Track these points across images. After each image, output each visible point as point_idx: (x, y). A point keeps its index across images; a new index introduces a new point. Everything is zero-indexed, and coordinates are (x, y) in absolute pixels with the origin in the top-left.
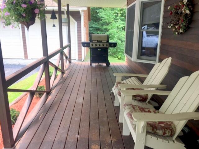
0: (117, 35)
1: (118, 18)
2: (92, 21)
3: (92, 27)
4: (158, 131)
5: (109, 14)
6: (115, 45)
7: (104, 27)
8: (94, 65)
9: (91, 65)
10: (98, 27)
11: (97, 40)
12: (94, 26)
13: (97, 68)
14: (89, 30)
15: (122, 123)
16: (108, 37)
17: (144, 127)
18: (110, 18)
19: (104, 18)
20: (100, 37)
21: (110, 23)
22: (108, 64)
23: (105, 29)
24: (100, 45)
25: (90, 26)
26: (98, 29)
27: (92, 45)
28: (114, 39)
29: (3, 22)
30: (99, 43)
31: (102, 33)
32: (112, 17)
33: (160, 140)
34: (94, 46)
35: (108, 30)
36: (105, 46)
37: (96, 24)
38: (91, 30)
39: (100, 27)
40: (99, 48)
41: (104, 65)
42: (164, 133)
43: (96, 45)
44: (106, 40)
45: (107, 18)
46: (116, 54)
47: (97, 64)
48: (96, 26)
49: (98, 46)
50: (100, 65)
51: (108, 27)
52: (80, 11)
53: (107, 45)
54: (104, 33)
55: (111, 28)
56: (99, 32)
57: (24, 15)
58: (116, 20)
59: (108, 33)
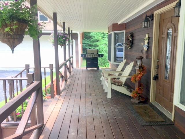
0: (105, 50)
1: (105, 37)
2: (85, 39)
3: (85, 43)
4: (116, 83)
5: (98, 34)
6: (102, 56)
7: (95, 43)
8: (89, 69)
9: (87, 69)
10: (90, 43)
11: (90, 53)
12: (86, 42)
13: (91, 70)
14: (83, 46)
15: (103, 85)
16: (98, 51)
17: (110, 80)
18: (99, 36)
19: (94, 36)
20: (92, 51)
21: (99, 41)
22: (98, 68)
23: (95, 45)
24: (92, 56)
25: (84, 43)
26: (90, 45)
27: (88, 56)
28: (103, 52)
29: (50, 43)
30: (92, 55)
31: (93, 48)
32: (101, 36)
33: (117, 86)
34: (89, 57)
35: (98, 46)
36: (96, 56)
37: (88, 41)
38: (84, 46)
39: (92, 44)
40: (92, 58)
41: (96, 69)
42: (118, 84)
43: (90, 56)
44: (97, 52)
45: (97, 37)
46: (104, 64)
47: (91, 68)
48: (88, 43)
49: (91, 57)
50: (93, 69)
51: (97, 43)
52: (78, 34)
53: (97, 56)
54: (95, 48)
55: (100, 44)
56: (90, 47)
57: (62, 42)
58: (103, 38)
59: (97, 48)
